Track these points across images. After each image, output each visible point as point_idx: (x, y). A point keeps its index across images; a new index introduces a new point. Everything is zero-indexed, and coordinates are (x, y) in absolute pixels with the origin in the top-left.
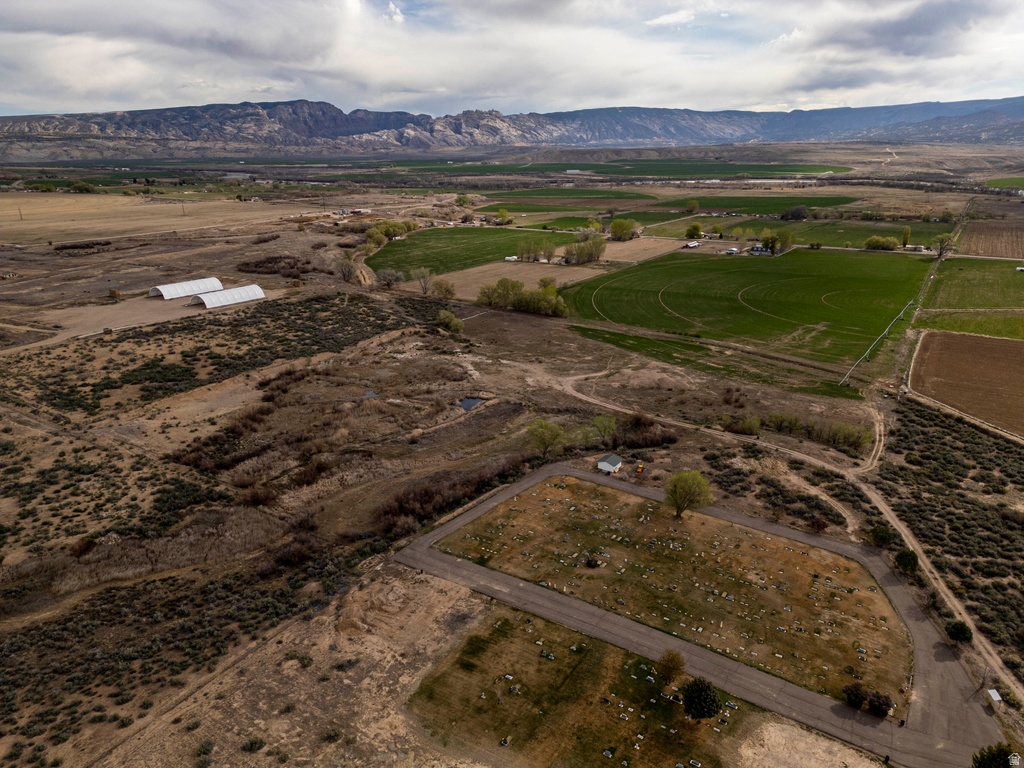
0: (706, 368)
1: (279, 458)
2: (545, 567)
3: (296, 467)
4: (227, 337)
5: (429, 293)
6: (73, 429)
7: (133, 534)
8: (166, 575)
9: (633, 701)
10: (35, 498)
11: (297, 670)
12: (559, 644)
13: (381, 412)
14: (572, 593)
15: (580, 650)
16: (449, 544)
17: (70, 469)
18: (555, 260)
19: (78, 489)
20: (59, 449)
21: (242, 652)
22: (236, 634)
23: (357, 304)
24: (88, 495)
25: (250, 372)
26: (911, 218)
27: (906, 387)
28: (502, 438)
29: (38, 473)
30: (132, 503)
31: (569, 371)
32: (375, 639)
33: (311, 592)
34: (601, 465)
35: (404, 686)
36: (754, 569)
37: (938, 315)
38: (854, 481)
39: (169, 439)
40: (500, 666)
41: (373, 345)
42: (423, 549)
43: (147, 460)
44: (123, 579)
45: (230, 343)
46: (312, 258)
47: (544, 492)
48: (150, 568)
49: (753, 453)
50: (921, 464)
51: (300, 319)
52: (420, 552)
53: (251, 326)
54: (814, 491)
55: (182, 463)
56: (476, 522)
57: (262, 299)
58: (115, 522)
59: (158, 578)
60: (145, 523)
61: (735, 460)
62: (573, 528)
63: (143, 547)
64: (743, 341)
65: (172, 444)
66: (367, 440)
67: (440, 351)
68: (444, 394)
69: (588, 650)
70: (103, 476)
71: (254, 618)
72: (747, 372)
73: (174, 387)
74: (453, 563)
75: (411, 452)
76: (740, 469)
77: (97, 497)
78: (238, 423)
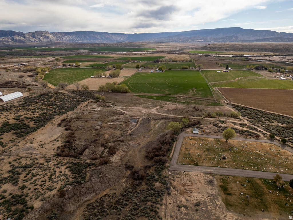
0: (182, 103)
1: (95, 148)
2: (215, 162)
3: (104, 150)
5: (80, 89)
6: (3, 153)
7: (75, 184)
8: (104, 194)
9: (275, 190)
11: (186, 210)
12: (242, 181)
13: (110, 127)
14: (229, 167)
15: (249, 182)
16: (182, 162)
17: (21, 167)
18: (107, 76)
19: (33, 174)
20: (6, 161)
21: (163, 210)
22: (154, 205)
23: (59, 95)
24: (40, 175)
25: (52, 122)
26: (183, 61)
27: (228, 101)
28: (153, 129)
29: (8, 172)
30: (62, 174)
31: (149, 107)
32: (196, 194)
33: (159, 186)
34: (194, 132)
35: (220, 205)
36: (257, 150)
37: (214, 84)
38: (249, 125)
39: (47, 149)
40: (236, 192)
41: (82, 107)
42: (176, 165)
43: (49, 158)
44: (90, 200)
45: (28, 113)
46: (24, 81)
47: (188, 142)
48: (95, 193)
49: (223, 122)
50: (253, 119)
51: (45, 102)
52: (176, 166)
53: (29, 106)
54: (245, 129)
55: (63, 156)
56: (181, 154)
57: (22, 96)
58: (63, 181)
59: (101, 196)
60: (76, 179)
61: (220, 124)
62: (207, 150)
63: (84, 187)
64: (181, 94)
65: (51, 151)
66: (117, 137)
67: (106, 106)
68: (123, 119)
69: (250, 181)
70: (38, 167)
71: (153, 199)
72: (192, 102)
73: (27, 131)
74: (189, 167)
75: (133, 138)
76: (225, 127)
77: (45, 175)
78: (67, 139)
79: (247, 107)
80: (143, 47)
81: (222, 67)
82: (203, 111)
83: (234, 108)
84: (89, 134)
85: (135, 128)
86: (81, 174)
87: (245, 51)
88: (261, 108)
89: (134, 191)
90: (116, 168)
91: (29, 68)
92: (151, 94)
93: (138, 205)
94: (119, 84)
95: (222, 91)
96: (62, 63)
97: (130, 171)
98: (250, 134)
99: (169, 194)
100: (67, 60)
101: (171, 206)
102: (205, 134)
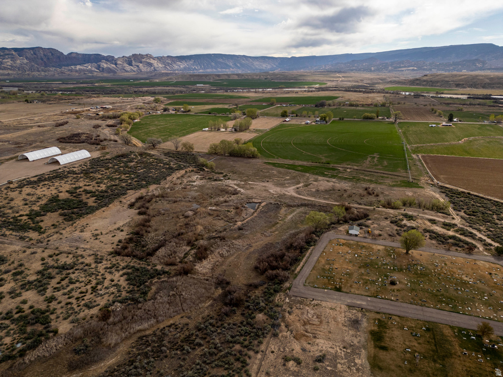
0: (346, 179)
1: (177, 246)
2: (373, 289)
3: (190, 250)
4: (87, 180)
5: (179, 149)
6: (38, 243)
7: (129, 302)
8: (169, 324)
9: (477, 351)
10: (48, 288)
11: (296, 366)
12: (415, 327)
13: (210, 214)
14: (397, 300)
15: (428, 330)
16: (313, 283)
17: (57, 268)
18: (229, 129)
19: (71, 279)
20: (38, 256)
21: (257, 362)
22: (244, 351)
23: (146, 157)
24: (81, 282)
25: (120, 199)
26: (368, 105)
27: (435, 181)
28: (281, 222)
29: (36, 273)
30: (113, 283)
31: (285, 185)
32: (322, 341)
33: (263, 320)
34: (351, 232)
35: (361, 365)
36: (463, 274)
37: (418, 148)
38: (461, 226)
39: (103, 242)
40: (398, 345)
41: (175, 179)
42: (302, 286)
43: (100, 256)
44: (145, 330)
45: (91, 183)
46: (98, 133)
47: (335, 248)
48: (155, 320)
49: (410, 218)
50: (474, 216)
51: (121, 167)
52: (301, 288)
53: (95, 173)
54: (451, 233)
55: (123, 256)
56: (316, 269)
57: (90, 157)
58: (112, 296)
59: (165, 326)
60: (131, 294)
61: (405, 222)
62: (366, 265)
63: (141, 309)
64: (350, 164)
65: (107, 245)
66: (216, 231)
67: (213, 179)
68: (235, 202)
69: (431, 328)
70: (81, 270)
71: (245, 340)
72: (365, 179)
73: (81, 212)
74: (324, 293)
75: (243, 234)
76: (412, 226)
77: (88, 283)
78: (137, 229)
79: (469, 194)
80: (304, 80)
81: (441, 117)
82: (381, 196)
83: (442, 194)
84: (173, 223)
85: (249, 218)
86: (142, 287)
87: (494, 89)
88: (497, 197)
89: (220, 323)
90: (201, 282)
91: (111, 113)
92: (294, 161)
93: (219, 347)
94: (245, 143)
95: (428, 161)
96: (164, 106)
97: (222, 290)
98: (457, 242)
99: (275, 335)
100: (173, 101)
101: (272, 357)
102: (371, 238)
